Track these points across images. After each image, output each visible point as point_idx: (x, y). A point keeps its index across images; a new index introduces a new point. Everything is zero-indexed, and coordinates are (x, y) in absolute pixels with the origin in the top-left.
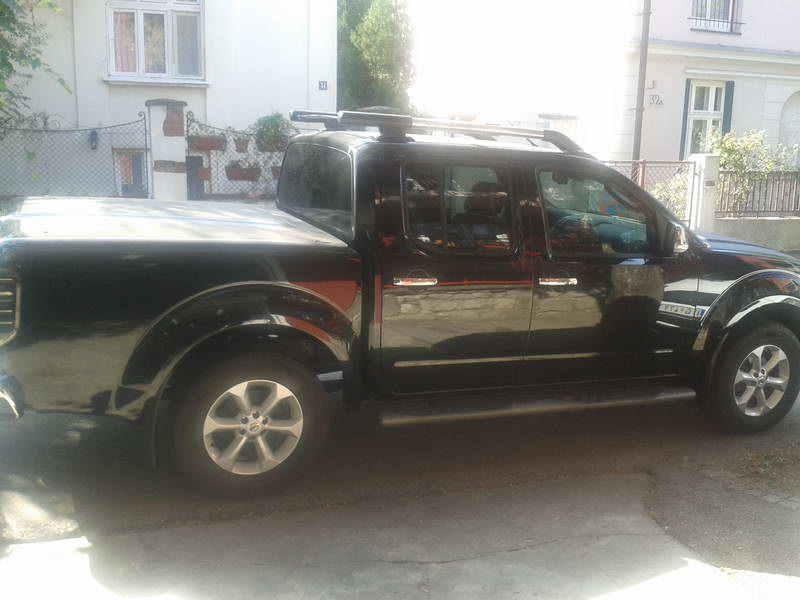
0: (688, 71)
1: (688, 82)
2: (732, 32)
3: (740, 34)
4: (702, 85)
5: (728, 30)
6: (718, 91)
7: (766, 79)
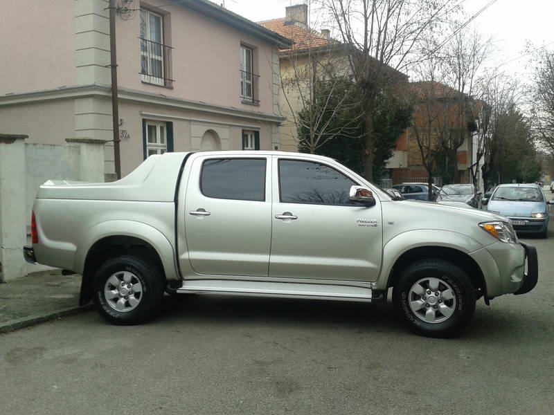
0: (143, 113)
1: (144, 121)
2: (165, 86)
3: (172, 88)
4: (153, 124)
5: (163, 85)
6: (162, 128)
7: (190, 121)
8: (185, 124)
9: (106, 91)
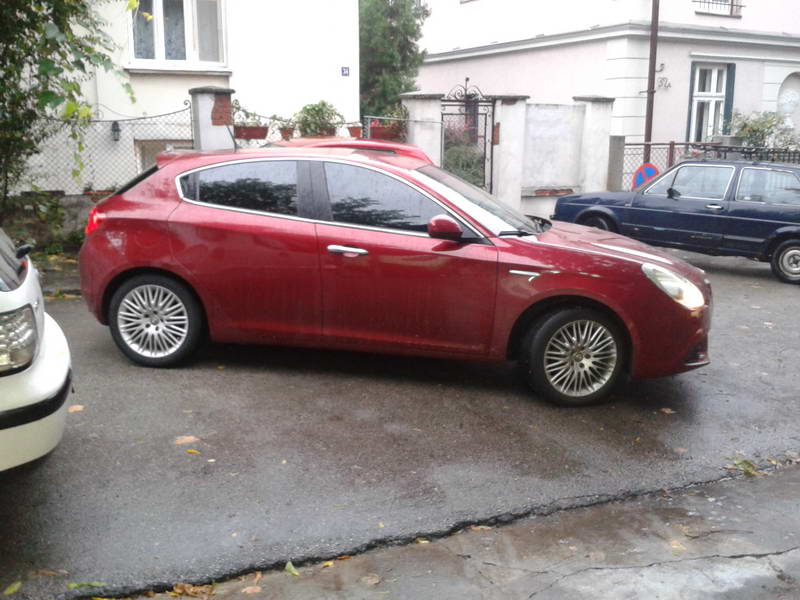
0: (693, 54)
1: (694, 64)
2: (731, 16)
3: (739, 17)
4: (704, 67)
5: (728, 13)
6: (720, 73)
7: (764, 61)
8: (756, 65)
9: (643, 30)
